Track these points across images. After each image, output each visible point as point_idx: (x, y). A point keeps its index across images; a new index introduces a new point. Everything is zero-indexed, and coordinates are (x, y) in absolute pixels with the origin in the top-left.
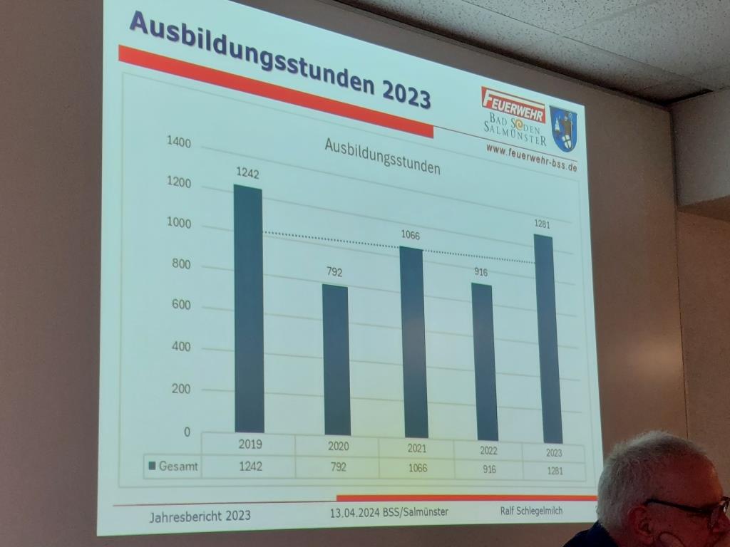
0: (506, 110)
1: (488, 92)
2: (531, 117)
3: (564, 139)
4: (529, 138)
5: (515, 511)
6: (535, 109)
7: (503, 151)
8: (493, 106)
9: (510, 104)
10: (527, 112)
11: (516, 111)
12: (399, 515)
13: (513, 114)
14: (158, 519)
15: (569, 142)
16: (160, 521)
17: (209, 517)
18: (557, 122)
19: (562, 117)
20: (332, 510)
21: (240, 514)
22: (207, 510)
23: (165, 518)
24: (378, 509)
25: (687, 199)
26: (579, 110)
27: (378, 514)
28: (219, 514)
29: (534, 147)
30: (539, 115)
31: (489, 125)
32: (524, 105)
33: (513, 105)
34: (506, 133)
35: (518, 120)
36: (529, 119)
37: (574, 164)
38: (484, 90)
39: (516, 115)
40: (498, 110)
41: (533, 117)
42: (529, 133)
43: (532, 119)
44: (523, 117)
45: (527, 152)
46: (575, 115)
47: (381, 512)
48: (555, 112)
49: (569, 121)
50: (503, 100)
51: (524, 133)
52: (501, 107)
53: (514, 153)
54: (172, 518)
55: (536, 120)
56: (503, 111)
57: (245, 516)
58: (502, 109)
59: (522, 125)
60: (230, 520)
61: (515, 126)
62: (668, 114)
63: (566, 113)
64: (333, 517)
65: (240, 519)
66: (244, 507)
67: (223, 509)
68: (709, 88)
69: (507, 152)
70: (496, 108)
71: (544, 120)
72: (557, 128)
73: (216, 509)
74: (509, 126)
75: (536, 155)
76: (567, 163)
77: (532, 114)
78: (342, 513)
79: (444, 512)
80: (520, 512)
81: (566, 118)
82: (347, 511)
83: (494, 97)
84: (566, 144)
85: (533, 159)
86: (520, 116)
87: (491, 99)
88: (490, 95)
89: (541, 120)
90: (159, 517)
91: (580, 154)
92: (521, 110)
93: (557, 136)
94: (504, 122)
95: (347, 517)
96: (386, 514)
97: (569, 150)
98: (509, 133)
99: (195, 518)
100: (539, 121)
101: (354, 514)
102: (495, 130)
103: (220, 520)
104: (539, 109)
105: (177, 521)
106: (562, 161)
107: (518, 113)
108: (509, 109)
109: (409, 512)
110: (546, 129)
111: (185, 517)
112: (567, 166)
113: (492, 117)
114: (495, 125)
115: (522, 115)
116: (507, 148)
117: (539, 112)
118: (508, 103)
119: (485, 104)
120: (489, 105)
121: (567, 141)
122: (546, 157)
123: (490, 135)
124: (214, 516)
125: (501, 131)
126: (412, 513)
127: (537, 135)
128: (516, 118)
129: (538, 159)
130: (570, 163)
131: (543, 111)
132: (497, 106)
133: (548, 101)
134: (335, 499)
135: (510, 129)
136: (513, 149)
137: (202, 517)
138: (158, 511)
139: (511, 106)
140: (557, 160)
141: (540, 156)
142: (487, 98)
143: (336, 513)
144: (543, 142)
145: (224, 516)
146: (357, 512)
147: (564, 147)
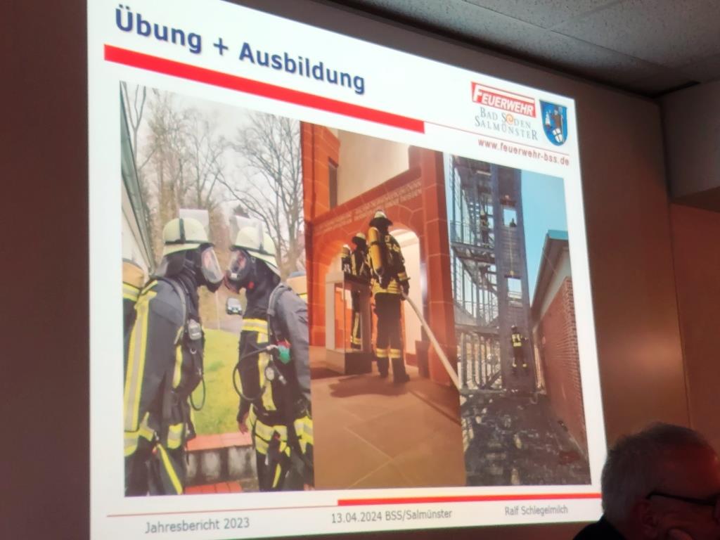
0: (496, 105)
1: (478, 88)
2: (521, 111)
3: (554, 132)
4: (520, 132)
5: (520, 511)
6: (525, 103)
7: (495, 146)
8: (483, 101)
9: (500, 98)
10: (517, 107)
11: (506, 105)
12: (401, 518)
13: (503, 108)
14: (154, 529)
15: (561, 136)
16: (155, 531)
17: (207, 526)
18: (547, 116)
19: (553, 111)
20: (333, 515)
21: (238, 522)
22: (205, 518)
23: (161, 528)
24: (380, 513)
25: (681, 191)
26: (569, 104)
27: (380, 518)
28: (217, 522)
29: (525, 142)
30: (529, 109)
31: (480, 120)
32: (514, 100)
33: (503, 100)
34: (497, 127)
35: (508, 115)
36: (519, 113)
37: (566, 157)
38: (474, 85)
39: (506, 110)
40: (488, 105)
41: (523, 111)
42: (519, 127)
43: (523, 113)
44: (514, 111)
45: (518, 147)
46: (565, 109)
47: (383, 515)
48: (545, 106)
49: (559, 115)
50: (493, 94)
51: (515, 127)
52: (492, 100)
53: (505, 148)
54: (169, 527)
55: (526, 115)
56: (494, 106)
57: (244, 523)
58: (492, 104)
59: (513, 120)
60: (228, 528)
61: (506, 120)
63: (556, 107)
64: (334, 522)
65: (239, 527)
66: (243, 515)
67: (221, 517)
69: (499, 146)
70: (486, 103)
71: (534, 114)
72: (548, 122)
73: (214, 517)
74: (500, 121)
75: (528, 149)
76: (559, 157)
77: (522, 108)
78: (344, 517)
79: (447, 514)
80: (525, 512)
81: (556, 112)
82: (348, 516)
83: (483, 92)
84: (557, 138)
85: (525, 153)
86: (510, 110)
87: (480, 94)
88: (481, 91)
89: (531, 114)
90: (154, 527)
91: (571, 146)
92: (511, 104)
93: (548, 130)
94: (495, 117)
95: (348, 521)
96: (388, 517)
97: (561, 143)
98: (500, 127)
99: (193, 526)
100: (529, 115)
101: (355, 519)
102: (486, 124)
103: (218, 528)
104: (528, 104)
105: (173, 531)
106: (553, 155)
107: (508, 108)
108: (499, 104)
109: (412, 514)
110: (537, 123)
111: (181, 526)
112: (558, 160)
113: (483, 111)
114: (486, 120)
115: (512, 109)
116: (498, 142)
117: (529, 106)
118: (498, 98)
119: (476, 98)
120: (480, 100)
121: (558, 134)
122: (537, 151)
123: (481, 130)
124: (212, 525)
125: (491, 125)
126: (415, 516)
127: (529, 130)
128: (507, 112)
129: (530, 153)
130: (562, 156)
131: (533, 105)
132: (487, 101)
133: (539, 95)
134: (336, 503)
135: (501, 123)
136: (505, 143)
137: (199, 526)
138: (154, 521)
139: (500, 101)
140: (549, 154)
141: (532, 150)
142: (477, 93)
143: (337, 519)
144: (534, 136)
145: (222, 524)
146: (359, 517)
147: (555, 142)
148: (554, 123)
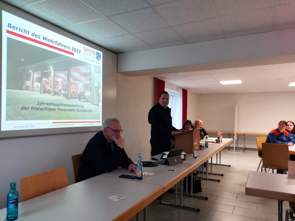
1: (85, 48)
4: (92, 57)
7: (87, 59)
12: (64, 125)
14: (15, 127)
17: (26, 127)
22: (26, 125)
25: (119, 71)
26: (101, 53)
27: (61, 125)
29: (93, 59)
30: (94, 53)
31: (85, 54)
33: (89, 51)
37: (100, 63)
45: (91, 60)
48: (97, 53)
49: (100, 55)
54: (18, 127)
57: (34, 126)
59: (91, 55)
62: (116, 55)
63: (99, 53)
66: (33, 125)
67: (29, 125)
68: (123, 52)
72: (97, 56)
73: (28, 125)
75: (93, 61)
91: (101, 61)
92: (91, 52)
93: (97, 58)
94: (88, 54)
97: (99, 60)
99: (23, 127)
110: (95, 56)
111: (21, 127)
116: (88, 59)
122: (95, 61)
133: (96, 51)
138: (15, 126)
140: (97, 62)
142: (85, 49)
143: (52, 125)
144: (95, 58)
145: (29, 126)
146: (56, 125)
147: (98, 60)
148: (98, 57)
